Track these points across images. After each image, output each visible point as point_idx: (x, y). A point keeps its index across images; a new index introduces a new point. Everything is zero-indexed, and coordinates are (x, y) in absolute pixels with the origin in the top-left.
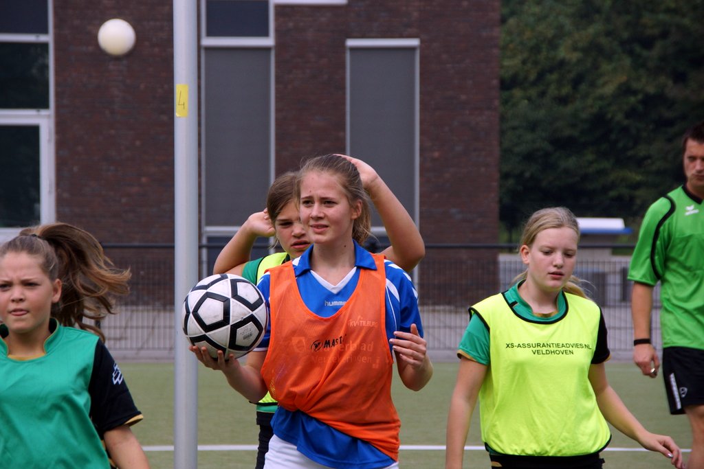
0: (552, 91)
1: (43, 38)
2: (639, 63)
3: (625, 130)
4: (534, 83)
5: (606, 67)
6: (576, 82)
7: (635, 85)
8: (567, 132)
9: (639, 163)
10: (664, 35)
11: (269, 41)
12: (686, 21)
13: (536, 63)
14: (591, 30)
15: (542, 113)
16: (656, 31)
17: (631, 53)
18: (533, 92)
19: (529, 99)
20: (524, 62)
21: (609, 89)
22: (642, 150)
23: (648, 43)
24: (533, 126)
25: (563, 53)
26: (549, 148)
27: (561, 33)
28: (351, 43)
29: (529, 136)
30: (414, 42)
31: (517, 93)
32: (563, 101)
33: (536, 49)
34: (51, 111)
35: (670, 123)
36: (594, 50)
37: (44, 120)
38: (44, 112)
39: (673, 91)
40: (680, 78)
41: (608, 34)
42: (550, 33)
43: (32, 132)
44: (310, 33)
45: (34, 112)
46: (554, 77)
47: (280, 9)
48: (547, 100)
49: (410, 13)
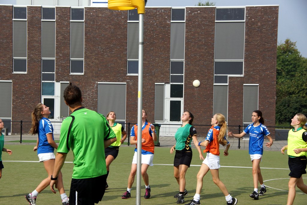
0: (301, 95)
1: (182, 84)
4: (297, 94)
8: (304, 104)
11: (227, 84)
13: (298, 89)
15: (298, 100)
18: (297, 95)
19: (296, 97)
20: (295, 89)
26: (300, 107)
28: (244, 84)
29: (296, 104)
30: (258, 85)
31: (293, 95)
33: (298, 86)
37: (182, 100)
38: (182, 98)
42: (301, 83)
43: (180, 102)
44: (236, 83)
45: (180, 98)
46: (302, 92)
47: (230, 78)
48: (300, 97)
49: (257, 79)
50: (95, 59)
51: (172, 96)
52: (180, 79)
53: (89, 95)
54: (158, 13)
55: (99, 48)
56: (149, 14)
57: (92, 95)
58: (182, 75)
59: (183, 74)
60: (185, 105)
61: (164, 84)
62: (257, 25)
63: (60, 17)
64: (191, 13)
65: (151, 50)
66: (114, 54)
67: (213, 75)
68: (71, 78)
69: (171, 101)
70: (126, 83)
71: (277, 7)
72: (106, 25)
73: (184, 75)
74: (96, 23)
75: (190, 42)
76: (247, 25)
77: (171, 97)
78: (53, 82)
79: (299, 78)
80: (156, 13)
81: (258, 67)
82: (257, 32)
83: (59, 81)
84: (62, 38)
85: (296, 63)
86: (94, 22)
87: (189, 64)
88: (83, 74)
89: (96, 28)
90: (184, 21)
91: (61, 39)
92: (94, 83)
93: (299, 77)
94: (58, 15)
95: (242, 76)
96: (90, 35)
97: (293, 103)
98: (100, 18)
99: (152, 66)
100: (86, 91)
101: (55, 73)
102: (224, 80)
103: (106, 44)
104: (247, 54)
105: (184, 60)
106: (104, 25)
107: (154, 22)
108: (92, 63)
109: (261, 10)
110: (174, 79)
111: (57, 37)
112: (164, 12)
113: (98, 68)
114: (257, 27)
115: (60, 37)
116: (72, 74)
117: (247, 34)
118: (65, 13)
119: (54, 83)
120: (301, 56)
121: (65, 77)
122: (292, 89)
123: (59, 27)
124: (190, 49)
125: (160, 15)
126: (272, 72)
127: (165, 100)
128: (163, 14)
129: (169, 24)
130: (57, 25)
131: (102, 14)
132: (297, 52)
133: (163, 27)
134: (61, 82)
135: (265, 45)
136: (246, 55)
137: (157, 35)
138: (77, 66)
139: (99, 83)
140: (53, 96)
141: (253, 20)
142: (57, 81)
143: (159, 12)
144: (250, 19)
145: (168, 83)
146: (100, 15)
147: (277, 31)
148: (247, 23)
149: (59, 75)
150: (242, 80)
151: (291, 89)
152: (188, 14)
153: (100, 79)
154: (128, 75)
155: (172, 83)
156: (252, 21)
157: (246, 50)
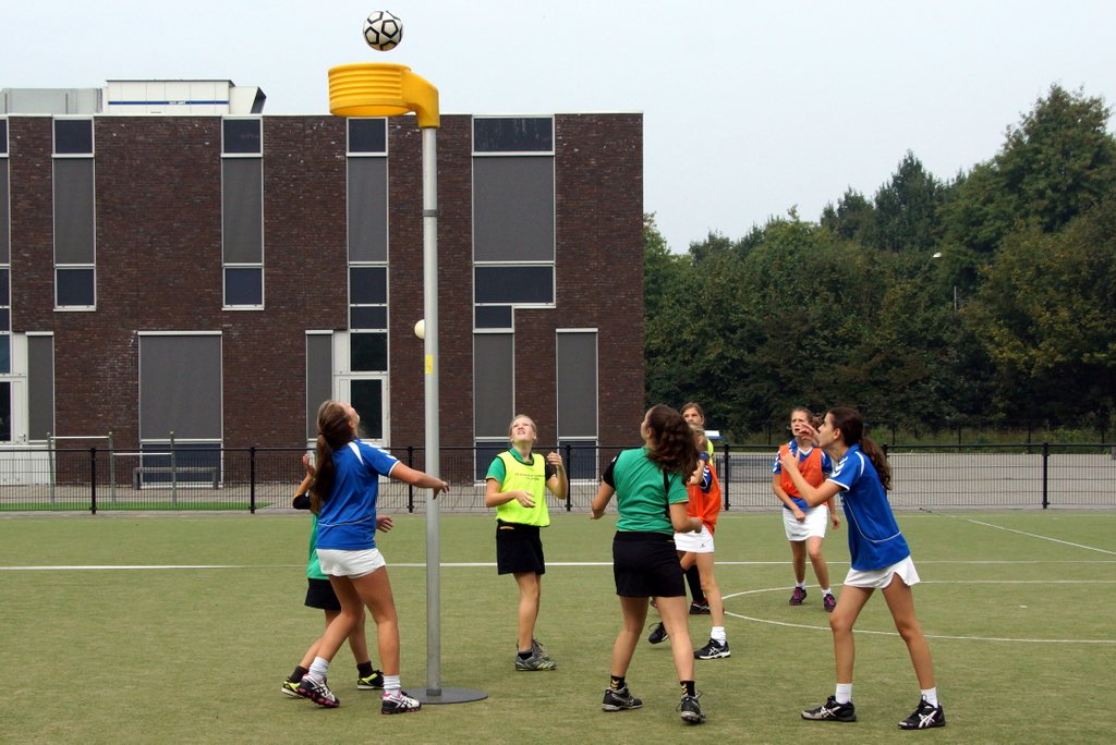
0: (680, 357)
1: (384, 331)
2: (728, 342)
3: (721, 379)
4: (669, 353)
5: (710, 344)
6: (693, 353)
7: (727, 354)
8: (689, 381)
9: (730, 398)
10: (742, 326)
11: (511, 330)
12: (754, 318)
13: (670, 342)
14: (701, 323)
15: (674, 370)
16: (738, 324)
17: (724, 336)
18: (669, 358)
19: (667, 362)
20: (663, 341)
21: (712, 357)
22: (731, 391)
23: (733, 330)
24: (669, 378)
25: (685, 336)
26: (678, 390)
27: (684, 325)
28: (558, 330)
30: (596, 330)
31: (660, 358)
32: (686, 363)
33: (670, 334)
34: (388, 372)
35: (747, 376)
36: (703, 333)
37: (384, 377)
38: (384, 373)
39: (748, 358)
40: (752, 350)
41: (711, 325)
42: (678, 325)
43: (380, 381)
44: (535, 325)
45: (378, 373)
46: (681, 349)
47: (518, 311)
48: (677, 362)
49: (592, 314)
50: (129, 264)
51: (355, 366)
52: (377, 318)
53: (112, 368)
54: (308, 132)
55: (138, 232)
56: (284, 134)
57: (121, 367)
58: (383, 305)
59: (385, 302)
60: (393, 391)
61: (331, 332)
62: (587, 165)
63: (20, 146)
64: (403, 131)
65: (292, 236)
66: (183, 249)
67: (471, 305)
68: (57, 322)
69: (352, 381)
70: (220, 332)
71: (637, 119)
72: (158, 167)
73: (387, 305)
74: (127, 161)
75: (402, 211)
76: (559, 164)
77: (352, 370)
78: (6, 333)
79: (671, 311)
80: (304, 130)
81: (594, 281)
82: (587, 183)
83: (23, 332)
84: (31, 205)
85: (659, 270)
86: (122, 157)
87: (403, 274)
88: (92, 308)
89: (130, 176)
90: (385, 154)
91: (26, 210)
92: (128, 336)
93: (671, 308)
94: (17, 140)
95: (551, 306)
96: (112, 195)
97: (658, 379)
98: (140, 147)
99: (295, 281)
100: (105, 359)
101: (9, 307)
102: (502, 317)
103: (161, 222)
104: (562, 246)
105: (387, 262)
106: (152, 166)
107: (299, 156)
108: (120, 276)
109: (596, 123)
110: (360, 318)
111: (14, 203)
112: (326, 130)
113: (138, 291)
114: (588, 171)
115: (24, 204)
116: (59, 308)
117: (560, 190)
118: (35, 135)
119: (8, 336)
120: (669, 251)
121: (40, 318)
122: (656, 342)
123: (19, 175)
124: (403, 234)
125: (315, 137)
126: (633, 296)
127: (337, 379)
128: (324, 134)
129: (341, 161)
130: (13, 168)
131: (146, 136)
132: (660, 242)
133: (323, 170)
134: (28, 333)
135: (610, 219)
136: (561, 248)
137: (307, 194)
138: (76, 286)
139: (140, 333)
140: (7, 375)
141: (576, 150)
142: (17, 331)
143: (311, 128)
144: (566, 149)
145: (344, 329)
146: (141, 138)
147: (641, 181)
148: (560, 159)
149: (22, 315)
150: (552, 319)
151: (653, 342)
152: (396, 134)
153: (144, 323)
154: (227, 308)
155: (354, 331)
156: (574, 155)
157: (561, 235)
